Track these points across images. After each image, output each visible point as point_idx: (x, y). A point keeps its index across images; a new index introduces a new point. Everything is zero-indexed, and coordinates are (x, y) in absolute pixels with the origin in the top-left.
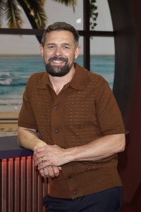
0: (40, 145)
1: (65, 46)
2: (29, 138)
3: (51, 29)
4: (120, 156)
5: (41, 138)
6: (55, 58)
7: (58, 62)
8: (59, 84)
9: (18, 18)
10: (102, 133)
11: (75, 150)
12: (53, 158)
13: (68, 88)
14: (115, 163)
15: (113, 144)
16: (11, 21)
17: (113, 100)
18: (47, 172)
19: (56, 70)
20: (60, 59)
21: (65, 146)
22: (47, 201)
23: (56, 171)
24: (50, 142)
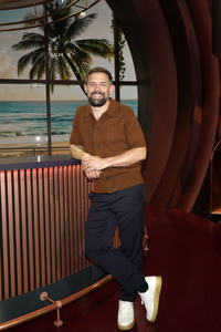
0: (86, 157)
1: (102, 84)
2: (78, 152)
3: (92, 72)
4: (143, 164)
5: (86, 151)
6: (95, 93)
7: (97, 96)
8: (98, 113)
9: (67, 73)
10: (130, 147)
11: (111, 159)
12: (95, 165)
13: (105, 116)
14: (139, 168)
15: (139, 154)
16: (62, 75)
17: (138, 124)
18: (91, 175)
19: (96, 102)
20: (100, 93)
21: (104, 156)
22: (92, 196)
23: (98, 174)
24: (93, 154)
